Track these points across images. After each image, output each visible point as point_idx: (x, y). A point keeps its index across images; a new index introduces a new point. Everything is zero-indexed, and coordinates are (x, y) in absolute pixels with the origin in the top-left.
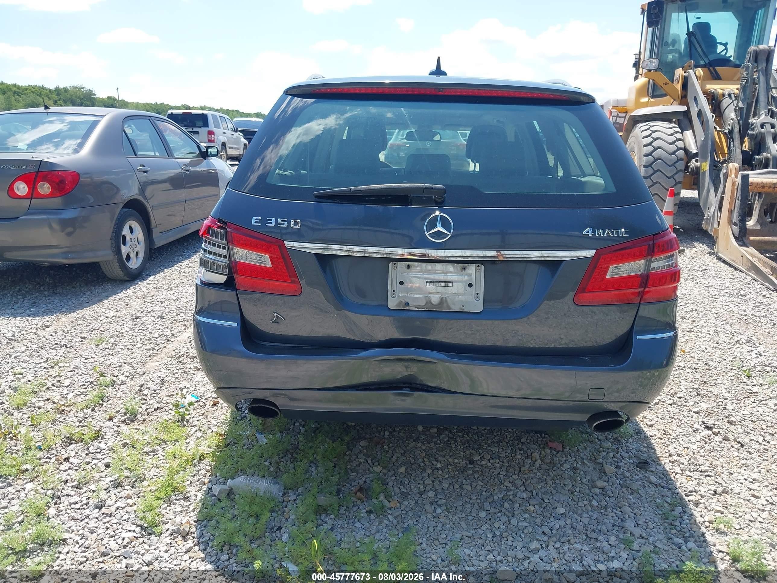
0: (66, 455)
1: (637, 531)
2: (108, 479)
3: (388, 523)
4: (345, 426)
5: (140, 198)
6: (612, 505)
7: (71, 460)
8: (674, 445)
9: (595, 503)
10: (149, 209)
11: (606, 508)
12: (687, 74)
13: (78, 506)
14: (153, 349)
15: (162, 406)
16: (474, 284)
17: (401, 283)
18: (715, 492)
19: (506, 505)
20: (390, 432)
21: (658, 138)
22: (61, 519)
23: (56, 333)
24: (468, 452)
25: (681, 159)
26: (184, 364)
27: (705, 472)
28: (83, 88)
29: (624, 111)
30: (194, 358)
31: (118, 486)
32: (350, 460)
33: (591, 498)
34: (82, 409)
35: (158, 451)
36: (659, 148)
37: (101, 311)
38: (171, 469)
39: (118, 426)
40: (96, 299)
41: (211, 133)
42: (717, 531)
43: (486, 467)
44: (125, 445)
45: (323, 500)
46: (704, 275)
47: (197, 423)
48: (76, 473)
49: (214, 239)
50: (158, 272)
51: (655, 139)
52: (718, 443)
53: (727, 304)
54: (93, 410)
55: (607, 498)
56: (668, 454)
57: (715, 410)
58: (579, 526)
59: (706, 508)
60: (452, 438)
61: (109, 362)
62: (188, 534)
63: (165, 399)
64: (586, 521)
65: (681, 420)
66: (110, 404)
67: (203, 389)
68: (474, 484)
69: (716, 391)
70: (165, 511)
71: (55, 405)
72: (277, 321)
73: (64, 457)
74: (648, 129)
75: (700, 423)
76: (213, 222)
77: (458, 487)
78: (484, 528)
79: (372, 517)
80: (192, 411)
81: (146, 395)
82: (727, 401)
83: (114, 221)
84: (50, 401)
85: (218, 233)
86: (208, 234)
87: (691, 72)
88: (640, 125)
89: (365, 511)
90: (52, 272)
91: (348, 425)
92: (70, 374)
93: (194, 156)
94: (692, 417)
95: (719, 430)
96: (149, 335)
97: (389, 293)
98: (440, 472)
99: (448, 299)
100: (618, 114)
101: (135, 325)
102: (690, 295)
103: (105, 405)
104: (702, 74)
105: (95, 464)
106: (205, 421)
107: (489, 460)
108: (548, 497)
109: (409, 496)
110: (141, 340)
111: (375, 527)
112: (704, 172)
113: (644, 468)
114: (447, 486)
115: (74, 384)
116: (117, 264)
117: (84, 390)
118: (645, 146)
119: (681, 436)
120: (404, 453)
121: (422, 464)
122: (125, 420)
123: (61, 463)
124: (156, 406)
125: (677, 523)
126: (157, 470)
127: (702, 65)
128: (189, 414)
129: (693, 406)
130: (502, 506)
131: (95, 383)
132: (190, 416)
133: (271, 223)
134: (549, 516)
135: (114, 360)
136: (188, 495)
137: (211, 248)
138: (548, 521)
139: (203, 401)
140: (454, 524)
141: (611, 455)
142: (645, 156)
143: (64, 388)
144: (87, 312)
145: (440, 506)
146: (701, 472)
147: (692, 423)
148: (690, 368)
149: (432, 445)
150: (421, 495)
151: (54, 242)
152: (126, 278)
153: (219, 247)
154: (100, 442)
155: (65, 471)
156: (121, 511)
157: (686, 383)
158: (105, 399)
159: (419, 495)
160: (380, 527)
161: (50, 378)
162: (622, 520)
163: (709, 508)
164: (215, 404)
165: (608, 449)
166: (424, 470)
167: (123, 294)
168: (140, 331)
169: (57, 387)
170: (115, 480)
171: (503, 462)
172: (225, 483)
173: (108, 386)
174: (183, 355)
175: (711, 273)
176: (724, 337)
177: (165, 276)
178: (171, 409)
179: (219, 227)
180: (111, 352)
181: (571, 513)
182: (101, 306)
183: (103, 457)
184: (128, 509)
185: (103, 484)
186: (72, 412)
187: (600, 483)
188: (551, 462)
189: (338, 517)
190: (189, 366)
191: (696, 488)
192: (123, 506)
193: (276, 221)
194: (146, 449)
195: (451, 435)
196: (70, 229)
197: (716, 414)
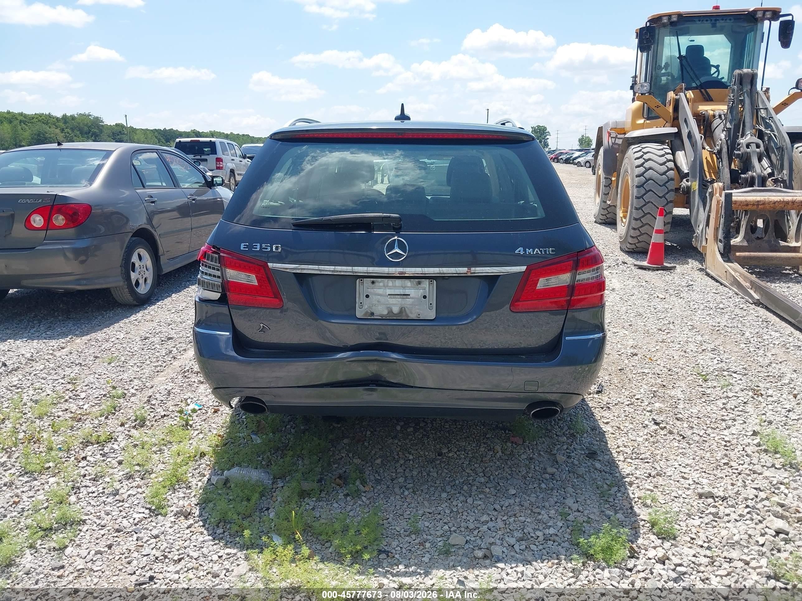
0: (84, 455)
1: (575, 507)
2: (121, 473)
3: (361, 503)
4: (331, 427)
5: (149, 227)
6: (558, 487)
7: (88, 458)
8: (623, 439)
9: (543, 486)
10: (157, 238)
11: (552, 489)
12: (677, 97)
13: (95, 495)
14: (161, 366)
15: (168, 414)
16: (427, 296)
17: (367, 296)
18: (650, 475)
19: (465, 488)
20: (372, 432)
21: (649, 159)
22: (80, 505)
23: (71, 353)
24: (438, 446)
25: (672, 179)
26: (189, 378)
27: (644, 459)
28: (90, 115)
29: (623, 132)
30: (198, 373)
31: (129, 478)
32: (333, 455)
33: (541, 482)
34: (96, 418)
35: (164, 450)
36: (650, 168)
37: (112, 333)
38: (175, 464)
39: (129, 431)
40: (108, 322)
41: (219, 160)
42: (644, 505)
43: (452, 458)
44: (135, 446)
45: (306, 486)
46: (689, 290)
47: (199, 427)
48: (93, 469)
49: (209, 262)
50: (166, 297)
51: (647, 160)
52: (663, 436)
53: (704, 316)
54: (107, 418)
55: (555, 482)
56: (616, 446)
57: (667, 409)
58: (526, 504)
59: (638, 487)
60: (425, 435)
61: (120, 378)
62: (189, 514)
63: (171, 408)
64: (533, 500)
65: (634, 418)
66: (122, 413)
67: (205, 399)
68: (440, 472)
69: (673, 393)
70: (170, 497)
71: (72, 414)
72: (263, 330)
73: (81, 457)
74: (640, 151)
75: (651, 420)
76: (209, 248)
77: (425, 474)
78: (443, 506)
79: (348, 498)
80: (195, 417)
81: (154, 405)
82: (680, 401)
83: (124, 250)
84: (67, 411)
85: (212, 258)
86: (205, 258)
87: (682, 94)
88: (633, 147)
89: (342, 494)
90: (65, 299)
91: (334, 427)
92: (85, 388)
93: (200, 186)
94: (645, 415)
95: (665, 425)
96: (156, 354)
97: (357, 305)
98: (411, 462)
99: (407, 309)
100: (617, 136)
101: (144, 345)
102: (671, 309)
103: (117, 413)
104: (693, 96)
105: (109, 462)
106: (206, 426)
107: (456, 453)
108: (503, 481)
109: (383, 482)
110: (150, 358)
111: (350, 507)
112: (694, 191)
113: (593, 458)
114: (416, 473)
115: (89, 397)
116: (127, 290)
117: (98, 402)
118: (636, 167)
119: (631, 431)
120: (382, 448)
121: (397, 457)
122: (135, 426)
123: (80, 462)
124: (163, 414)
125: (611, 500)
126: (164, 465)
127: (694, 87)
128: (193, 420)
129: (647, 405)
130: (462, 488)
131: (108, 396)
132: (193, 422)
133: (256, 248)
134: (502, 496)
135: (125, 376)
136: (190, 485)
137: (207, 270)
138: (501, 500)
139: (205, 409)
140: (418, 503)
141: (565, 447)
142: (637, 176)
143: (80, 400)
144: (100, 335)
145: (408, 489)
146: (642, 459)
147: (644, 420)
148: (654, 374)
149: (407, 441)
150: (393, 481)
151: (68, 270)
152: (135, 303)
153: (214, 269)
154: (113, 444)
155: (83, 467)
156: (132, 498)
157: (646, 387)
158: (117, 409)
159: (391, 481)
160: (355, 506)
161: (67, 392)
162: (564, 498)
163: (641, 487)
164: (216, 411)
165: (563, 443)
166: (398, 461)
167: (133, 318)
168: (149, 350)
169: (74, 399)
170: (127, 474)
171: (468, 454)
172: (222, 474)
173: (120, 398)
174: (188, 370)
175: (696, 288)
176: (692, 346)
177: (173, 300)
178: (176, 416)
179: (214, 252)
180: (122, 369)
181: (521, 494)
182: (112, 329)
183: (116, 456)
184: (139, 496)
185: (117, 477)
186: (88, 420)
187: (550, 470)
188: (510, 454)
189: (319, 500)
190: (193, 380)
191: (633, 472)
192: (134, 493)
193: (261, 246)
194: (154, 449)
195: (425, 433)
196: (83, 258)
197: (667, 412)
